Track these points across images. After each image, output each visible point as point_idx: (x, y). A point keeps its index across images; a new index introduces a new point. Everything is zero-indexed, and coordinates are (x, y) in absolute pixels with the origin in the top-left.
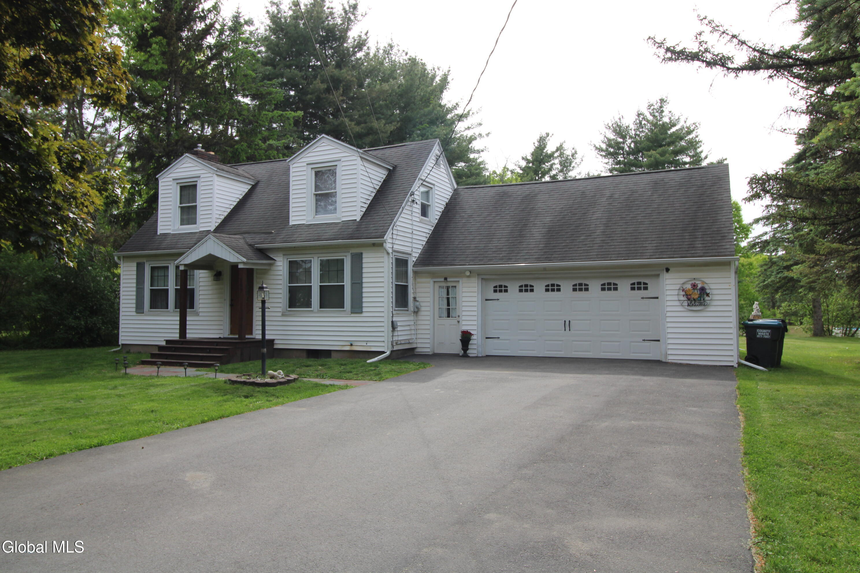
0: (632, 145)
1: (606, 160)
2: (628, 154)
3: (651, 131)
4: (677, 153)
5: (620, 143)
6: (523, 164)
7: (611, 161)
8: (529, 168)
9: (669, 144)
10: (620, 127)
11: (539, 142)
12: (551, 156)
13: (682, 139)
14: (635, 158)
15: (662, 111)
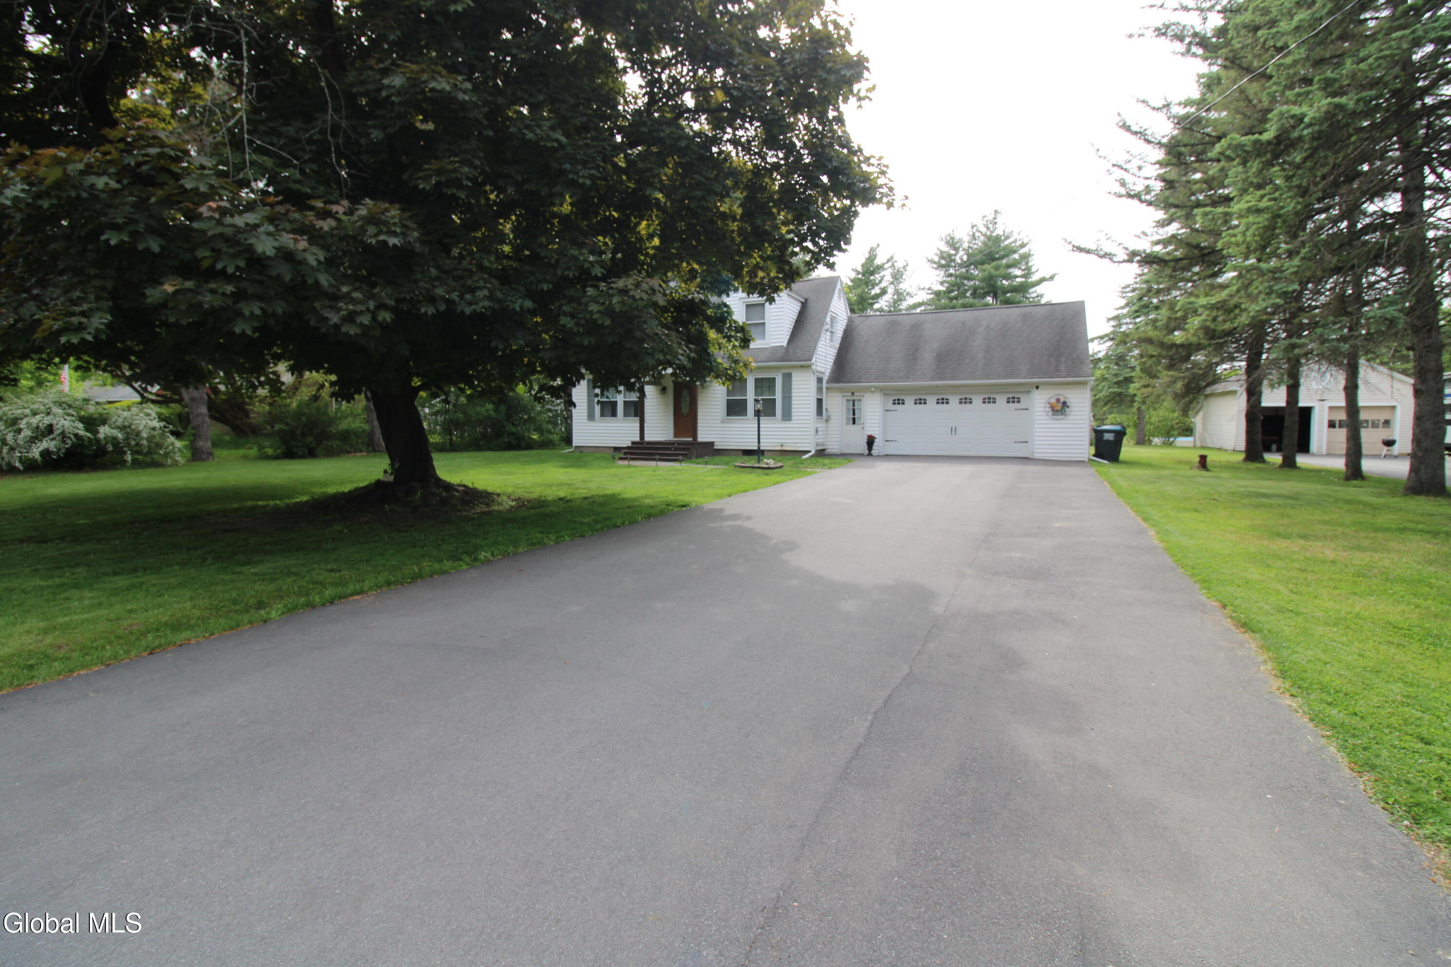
0: (965, 258)
1: (938, 272)
2: (960, 266)
3: (984, 243)
4: (1009, 266)
5: (953, 255)
6: (853, 275)
7: (942, 273)
8: (860, 280)
9: (1002, 258)
10: (952, 238)
11: (870, 253)
12: (880, 268)
13: (1015, 252)
14: (967, 271)
15: (996, 223)
